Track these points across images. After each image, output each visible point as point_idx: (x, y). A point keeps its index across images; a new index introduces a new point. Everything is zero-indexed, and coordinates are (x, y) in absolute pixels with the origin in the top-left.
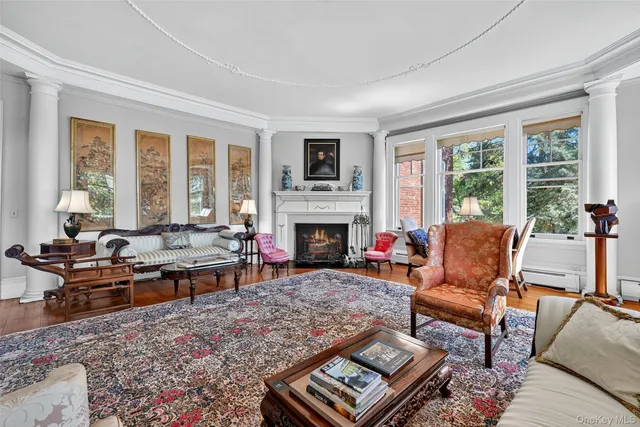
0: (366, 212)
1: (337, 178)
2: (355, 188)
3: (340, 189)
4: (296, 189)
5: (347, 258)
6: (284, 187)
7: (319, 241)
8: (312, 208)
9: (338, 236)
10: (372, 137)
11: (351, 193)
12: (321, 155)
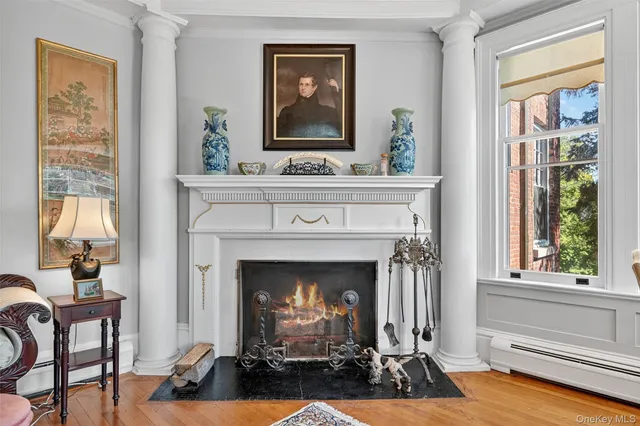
0: (424, 231)
1: (349, 144)
2: (395, 167)
3: (355, 170)
4: (241, 170)
5: (377, 357)
6: (209, 166)
7: (305, 311)
8: (283, 220)
9: (352, 296)
10: (437, 40)
11: (386, 181)
12: (307, 87)
